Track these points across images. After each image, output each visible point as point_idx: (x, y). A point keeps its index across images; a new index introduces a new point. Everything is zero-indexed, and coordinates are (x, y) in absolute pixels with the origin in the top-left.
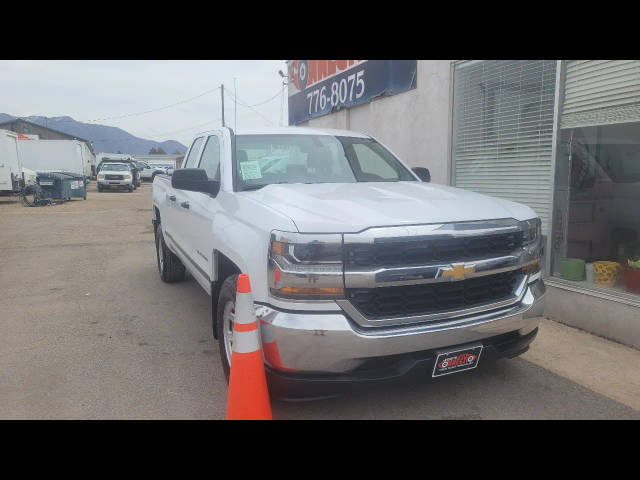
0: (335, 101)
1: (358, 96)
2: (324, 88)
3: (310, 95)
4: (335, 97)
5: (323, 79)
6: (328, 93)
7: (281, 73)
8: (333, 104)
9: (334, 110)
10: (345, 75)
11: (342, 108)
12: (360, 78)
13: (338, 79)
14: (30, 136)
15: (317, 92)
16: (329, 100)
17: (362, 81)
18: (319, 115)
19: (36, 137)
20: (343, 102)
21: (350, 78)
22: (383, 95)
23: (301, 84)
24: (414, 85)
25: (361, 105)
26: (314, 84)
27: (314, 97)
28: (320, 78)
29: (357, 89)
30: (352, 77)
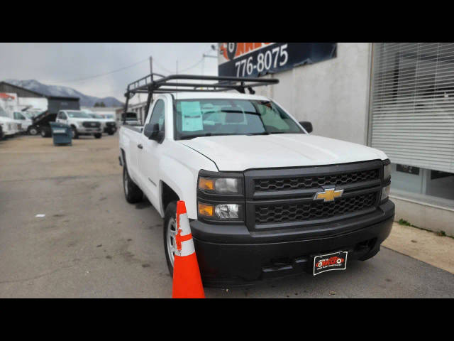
0: (260, 68)
4: (261, 64)
5: (250, 51)
6: (254, 62)
9: (260, 75)
10: (270, 48)
11: (267, 74)
12: (284, 50)
14: (11, 94)
15: (244, 61)
19: (15, 95)
20: (267, 68)
22: (306, 64)
23: (231, 55)
24: (334, 55)
25: (284, 71)
26: (241, 55)
27: (242, 66)
29: (281, 59)
30: (277, 49)
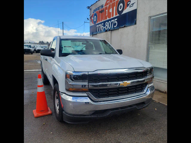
0: (107, 28)
1: (115, 27)
2: (103, 24)
3: (98, 26)
4: (107, 26)
5: (103, 21)
6: (104, 25)
7: (88, 19)
8: (106, 29)
9: (106, 31)
10: (110, 20)
11: (109, 30)
12: (116, 21)
13: (108, 21)
15: (100, 25)
16: (104, 28)
17: (116, 22)
18: (101, 32)
20: (109, 28)
21: (112, 21)
22: (125, 27)
23: (95, 23)
24: (136, 24)
25: (116, 29)
28: (101, 21)
29: (115, 24)
30: (113, 20)
